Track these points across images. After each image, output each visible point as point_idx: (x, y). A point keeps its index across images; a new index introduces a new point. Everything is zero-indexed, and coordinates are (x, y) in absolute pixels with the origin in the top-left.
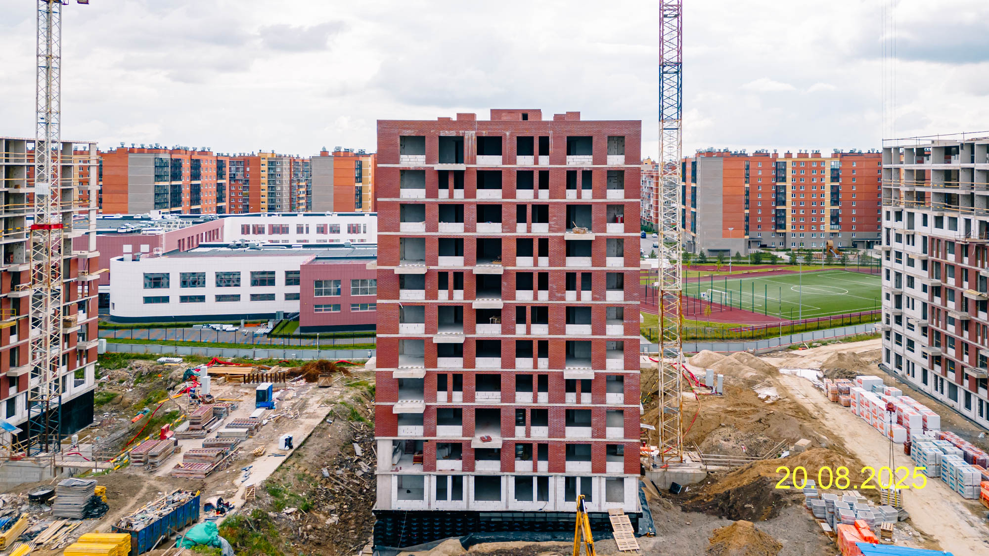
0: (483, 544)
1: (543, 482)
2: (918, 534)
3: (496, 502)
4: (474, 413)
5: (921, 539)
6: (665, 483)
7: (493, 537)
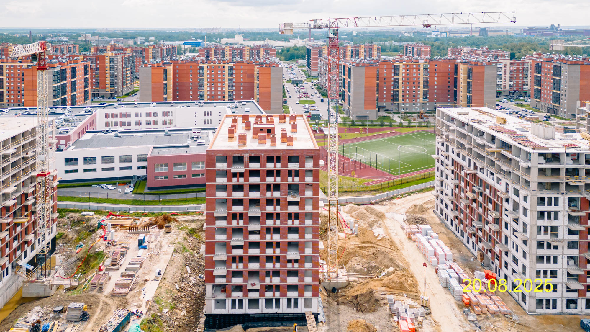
0: (252, 329)
1: (278, 301)
2: (433, 322)
3: (257, 309)
4: (248, 273)
5: (434, 325)
6: (330, 287)
7: (256, 325)
